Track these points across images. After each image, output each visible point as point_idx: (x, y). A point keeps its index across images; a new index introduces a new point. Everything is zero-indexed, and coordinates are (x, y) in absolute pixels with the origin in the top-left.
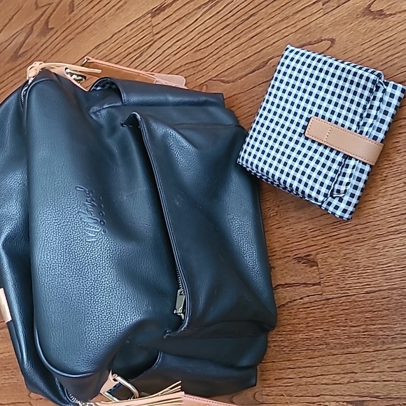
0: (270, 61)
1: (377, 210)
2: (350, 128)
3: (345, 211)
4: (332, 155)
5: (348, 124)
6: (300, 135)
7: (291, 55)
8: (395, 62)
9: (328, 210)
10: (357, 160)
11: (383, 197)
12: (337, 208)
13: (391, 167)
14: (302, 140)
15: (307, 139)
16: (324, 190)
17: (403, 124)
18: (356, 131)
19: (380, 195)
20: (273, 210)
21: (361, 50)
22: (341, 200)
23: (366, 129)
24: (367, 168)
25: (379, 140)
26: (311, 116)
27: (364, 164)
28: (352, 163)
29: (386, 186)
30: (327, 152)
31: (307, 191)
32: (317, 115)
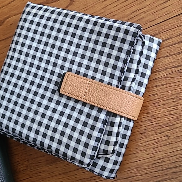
0: (7, 20)
1: (139, 164)
2: (110, 84)
3: (112, 171)
4: (94, 113)
5: (107, 79)
6: (53, 92)
7: (34, 11)
8: (141, 17)
9: (93, 171)
10: (121, 117)
11: (144, 150)
12: (103, 168)
13: (150, 120)
14: (56, 97)
15: (61, 95)
16: (89, 152)
17: (158, 76)
18: (117, 87)
19: (141, 148)
20: (23, 164)
21: (103, 6)
22: (107, 160)
23: (128, 84)
24: (131, 124)
25: (141, 94)
26: (64, 72)
27: (129, 120)
28: (117, 120)
29: (146, 140)
30: (86, 110)
31: (70, 153)
32: (70, 70)
